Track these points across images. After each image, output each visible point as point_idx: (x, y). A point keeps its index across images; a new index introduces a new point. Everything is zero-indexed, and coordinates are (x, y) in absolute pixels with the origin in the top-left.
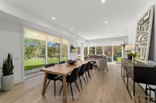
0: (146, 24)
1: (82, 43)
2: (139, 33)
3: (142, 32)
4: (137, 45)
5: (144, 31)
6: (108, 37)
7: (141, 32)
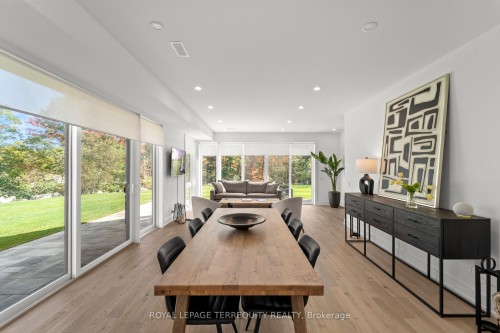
0: (426, 114)
1: (197, 142)
2: (400, 132)
3: (410, 130)
4: (393, 161)
5: (420, 129)
6: (283, 130)
7: (404, 129)
